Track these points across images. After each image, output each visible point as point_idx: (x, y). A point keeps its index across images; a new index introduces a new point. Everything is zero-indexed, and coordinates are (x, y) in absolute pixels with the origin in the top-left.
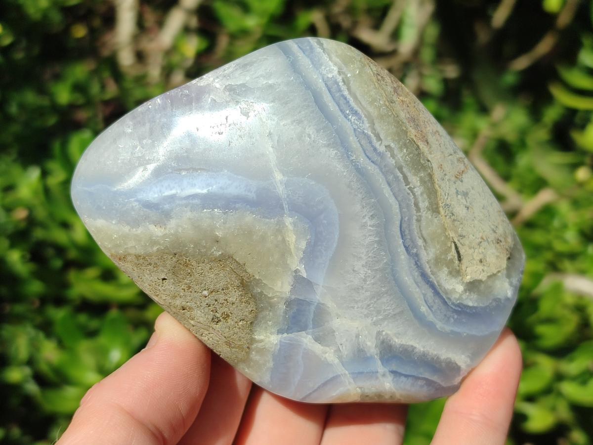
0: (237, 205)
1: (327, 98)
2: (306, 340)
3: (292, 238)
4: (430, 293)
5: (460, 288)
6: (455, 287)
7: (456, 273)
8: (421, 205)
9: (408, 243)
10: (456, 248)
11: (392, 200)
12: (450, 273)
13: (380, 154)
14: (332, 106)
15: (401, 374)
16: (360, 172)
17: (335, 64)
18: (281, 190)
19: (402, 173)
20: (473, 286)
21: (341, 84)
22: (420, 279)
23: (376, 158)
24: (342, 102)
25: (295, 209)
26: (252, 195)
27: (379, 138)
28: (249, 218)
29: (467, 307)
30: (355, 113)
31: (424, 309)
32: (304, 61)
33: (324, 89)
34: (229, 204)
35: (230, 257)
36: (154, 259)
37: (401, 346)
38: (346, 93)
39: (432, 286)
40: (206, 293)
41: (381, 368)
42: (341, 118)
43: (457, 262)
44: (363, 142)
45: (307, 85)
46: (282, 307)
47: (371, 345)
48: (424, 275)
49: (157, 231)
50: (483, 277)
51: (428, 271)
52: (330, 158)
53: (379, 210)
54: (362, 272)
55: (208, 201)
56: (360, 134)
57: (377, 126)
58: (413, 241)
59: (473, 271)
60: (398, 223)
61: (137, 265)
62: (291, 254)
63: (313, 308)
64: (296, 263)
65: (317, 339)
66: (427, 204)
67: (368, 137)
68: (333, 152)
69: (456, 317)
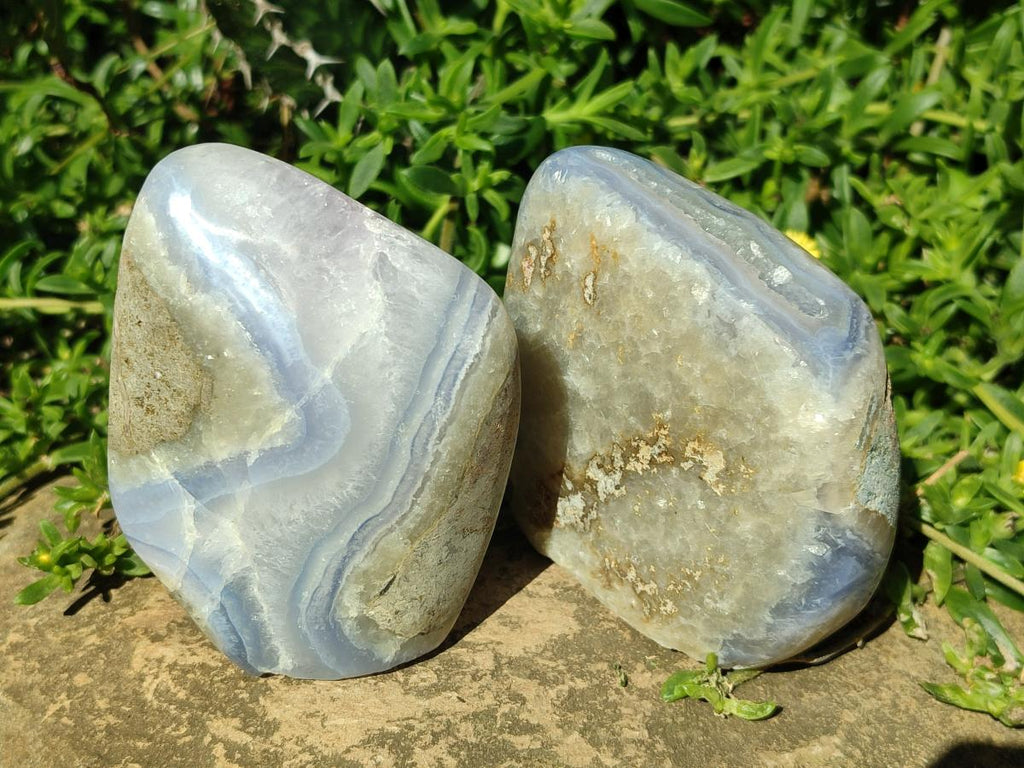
0: (268, 352)
1: (441, 364)
2: (188, 505)
3: (275, 428)
4: (327, 588)
5: (353, 613)
6: (351, 607)
7: (365, 598)
8: (406, 522)
9: (360, 537)
10: (391, 583)
11: (389, 495)
12: (362, 594)
13: (425, 450)
14: (437, 374)
15: (226, 614)
16: (392, 447)
17: (483, 345)
18: (315, 385)
19: (423, 484)
20: (365, 622)
21: (466, 366)
22: (332, 570)
23: (418, 450)
24: (449, 380)
25: (308, 410)
26: (289, 360)
27: (440, 438)
28: (264, 372)
29: (341, 631)
30: (447, 401)
31: (306, 595)
32: (462, 314)
33: (449, 354)
34: (263, 342)
35: (213, 378)
36: (154, 301)
37: (254, 597)
38: (461, 376)
39: (335, 587)
40: (159, 375)
41: (217, 590)
42: (431, 391)
43: (377, 592)
44: (425, 428)
45: (441, 335)
46: (202, 461)
47: (231, 569)
48: (339, 573)
49: (183, 288)
50: (383, 624)
51: (347, 573)
52: (383, 409)
53: (368, 491)
54: (295, 515)
55: (250, 321)
56: (430, 419)
57: (451, 429)
58: (365, 539)
59: (380, 612)
60: (371, 515)
61: (135, 286)
62: (260, 437)
63: (223, 492)
64: (254, 448)
65: (196, 516)
66: (412, 526)
67: (434, 429)
68: (391, 408)
69: (323, 628)
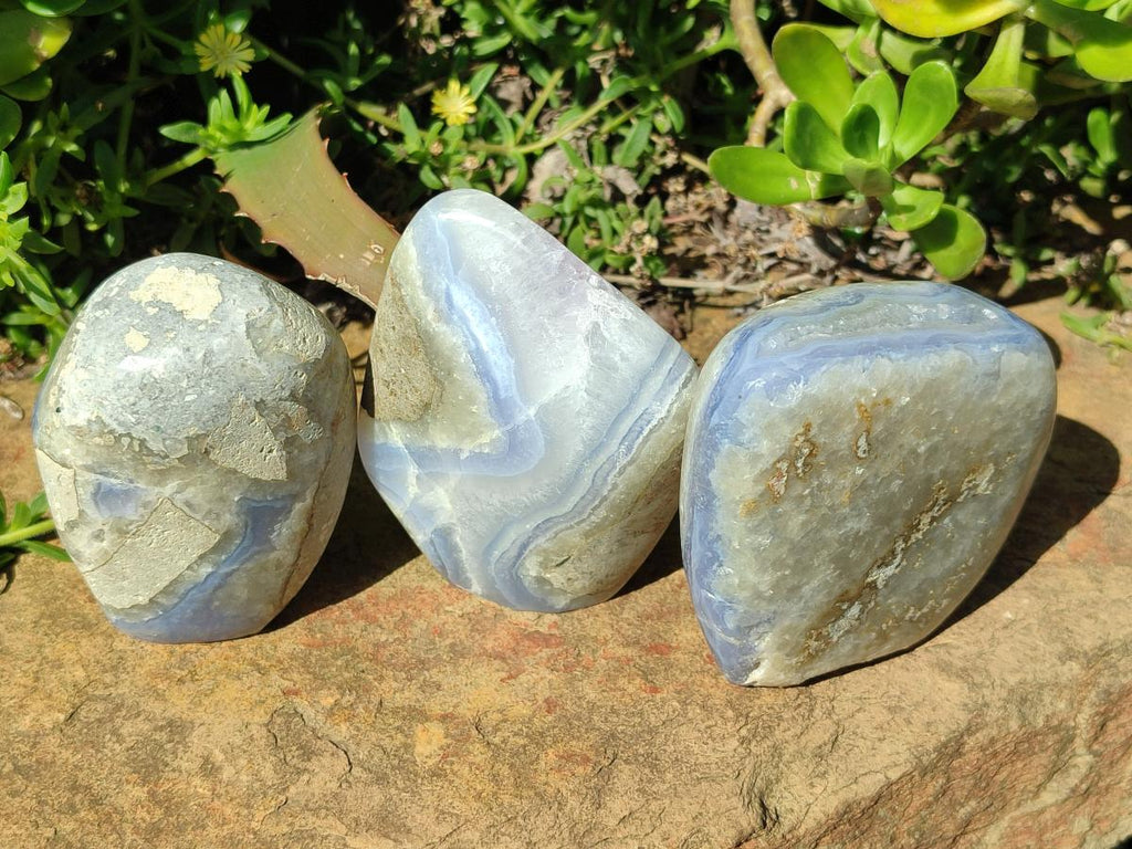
0: (487, 384)
1: (628, 422)
2: (412, 470)
3: (485, 439)
4: (513, 553)
5: (533, 573)
6: (531, 568)
7: (544, 565)
8: (583, 525)
9: (543, 527)
10: (566, 560)
11: (570, 505)
12: (541, 563)
13: (605, 480)
14: (624, 428)
15: (434, 546)
16: (577, 474)
17: (669, 411)
18: (521, 418)
19: (601, 503)
20: (541, 581)
21: (650, 426)
22: (518, 543)
23: (599, 481)
24: (634, 435)
25: (512, 434)
26: (503, 395)
27: (620, 473)
28: (483, 397)
29: (522, 584)
30: (629, 449)
31: (497, 553)
32: (655, 383)
33: (639, 412)
34: (485, 374)
35: (443, 389)
36: (407, 317)
37: (456, 543)
38: (645, 433)
39: (520, 554)
40: (403, 371)
41: (429, 530)
42: (616, 441)
43: (554, 564)
44: (606, 466)
45: (633, 399)
46: (427, 443)
47: (442, 520)
48: (524, 546)
49: (430, 315)
50: (556, 585)
51: (531, 547)
52: (575, 446)
53: (555, 499)
54: (495, 501)
55: (478, 356)
56: (612, 460)
57: (630, 469)
58: (547, 529)
59: (556, 577)
60: (553, 515)
61: (394, 299)
62: (473, 442)
63: (439, 469)
64: (467, 448)
65: (418, 478)
66: (588, 528)
67: (614, 467)
68: (580, 448)
69: (508, 578)
